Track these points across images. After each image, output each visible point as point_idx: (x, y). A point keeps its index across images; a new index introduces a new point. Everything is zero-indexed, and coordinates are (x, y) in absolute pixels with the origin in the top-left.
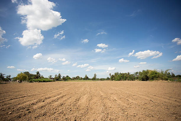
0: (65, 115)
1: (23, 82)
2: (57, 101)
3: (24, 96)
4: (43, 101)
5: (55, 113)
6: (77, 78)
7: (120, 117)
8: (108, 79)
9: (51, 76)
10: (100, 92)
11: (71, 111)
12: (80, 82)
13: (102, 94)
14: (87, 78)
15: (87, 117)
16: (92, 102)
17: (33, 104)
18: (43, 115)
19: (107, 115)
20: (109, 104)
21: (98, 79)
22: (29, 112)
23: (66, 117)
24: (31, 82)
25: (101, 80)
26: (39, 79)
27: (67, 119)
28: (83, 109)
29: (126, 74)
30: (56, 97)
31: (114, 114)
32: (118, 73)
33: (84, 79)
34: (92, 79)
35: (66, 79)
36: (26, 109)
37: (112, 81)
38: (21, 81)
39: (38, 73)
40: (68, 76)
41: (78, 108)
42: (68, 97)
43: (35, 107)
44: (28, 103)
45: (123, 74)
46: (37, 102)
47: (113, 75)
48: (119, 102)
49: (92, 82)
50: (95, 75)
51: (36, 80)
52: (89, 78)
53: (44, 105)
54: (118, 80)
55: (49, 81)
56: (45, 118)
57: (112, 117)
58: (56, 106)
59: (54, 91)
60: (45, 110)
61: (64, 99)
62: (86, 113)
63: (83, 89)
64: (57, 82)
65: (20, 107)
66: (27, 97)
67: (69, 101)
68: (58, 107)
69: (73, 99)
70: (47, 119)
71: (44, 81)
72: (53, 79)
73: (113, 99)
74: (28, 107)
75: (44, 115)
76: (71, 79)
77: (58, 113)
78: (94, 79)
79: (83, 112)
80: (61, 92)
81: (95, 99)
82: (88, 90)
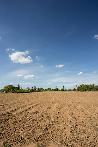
0: (37, 122)
1: (8, 93)
2: (32, 109)
3: (7, 104)
4: (21, 109)
5: (29, 120)
6: (49, 90)
7: (90, 127)
8: (75, 90)
9: (28, 88)
10: (69, 101)
11: (42, 118)
12: (51, 93)
13: (70, 104)
14: (57, 90)
15: (56, 125)
16: (61, 110)
17: (13, 111)
18: (19, 122)
19: (76, 124)
20: (77, 113)
21: (66, 90)
22: (9, 118)
23: (38, 125)
24: (14, 93)
25: (69, 90)
26: (19, 91)
27: (39, 126)
28: (53, 117)
29: (90, 85)
30: (31, 106)
31: (82, 124)
32: (83, 85)
33: (55, 90)
34: (61, 90)
35: (40, 90)
36: (7, 115)
37: (78, 92)
38: (7, 92)
39: (19, 86)
40: (41, 88)
41: (49, 116)
42: (41, 105)
43: (14, 113)
44: (9, 110)
45: (88, 86)
46: (16, 110)
47: (79, 87)
48: (86, 111)
49: (61, 93)
50: (63, 87)
51: (17, 91)
52: (59, 89)
53: (21, 112)
54: (84, 91)
55: (27, 92)
56: (21, 124)
57: (81, 128)
58: (31, 113)
59: (30, 101)
60: (21, 117)
61: (38, 107)
62: (56, 121)
63: (53, 99)
64: (33, 93)
65: (3, 113)
66: (10, 105)
67: (42, 109)
68: (32, 114)
69: (45, 108)
70: (22, 125)
71: (23, 92)
72: (30, 90)
73: (80, 108)
74: (9, 114)
75: (21, 121)
76: (44, 90)
77: (31, 120)
78: (63, 90)
79: (53, 121)
80: (35, 101)
81: (64, 108)
82: (58, 99)
